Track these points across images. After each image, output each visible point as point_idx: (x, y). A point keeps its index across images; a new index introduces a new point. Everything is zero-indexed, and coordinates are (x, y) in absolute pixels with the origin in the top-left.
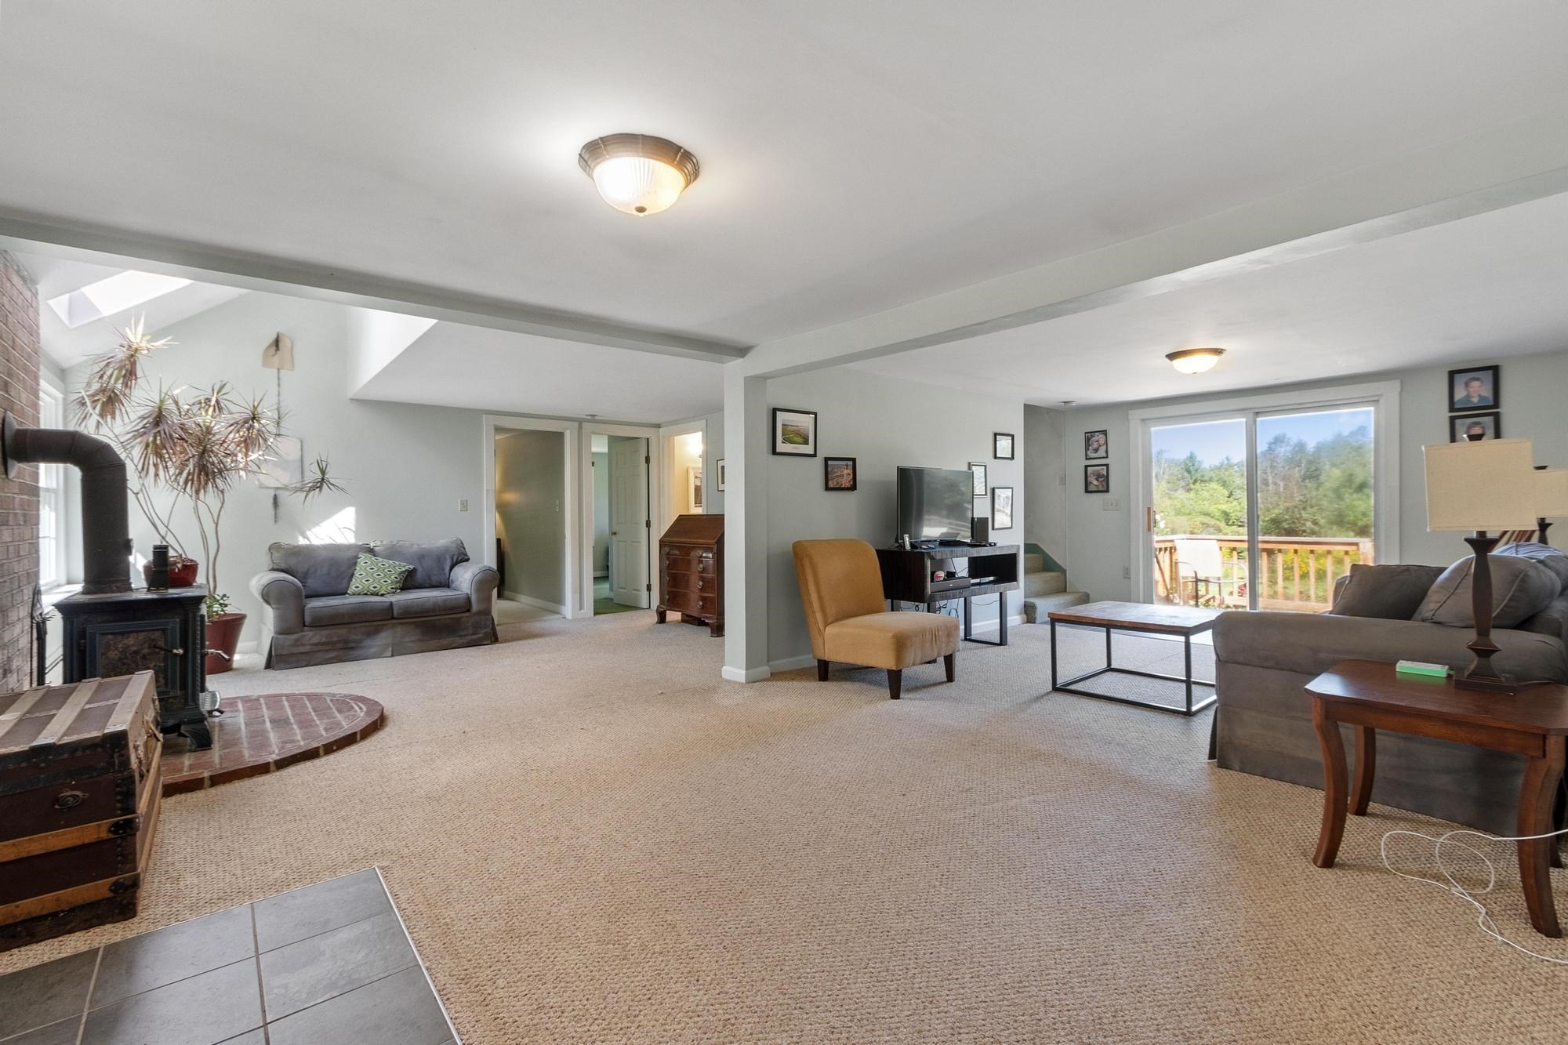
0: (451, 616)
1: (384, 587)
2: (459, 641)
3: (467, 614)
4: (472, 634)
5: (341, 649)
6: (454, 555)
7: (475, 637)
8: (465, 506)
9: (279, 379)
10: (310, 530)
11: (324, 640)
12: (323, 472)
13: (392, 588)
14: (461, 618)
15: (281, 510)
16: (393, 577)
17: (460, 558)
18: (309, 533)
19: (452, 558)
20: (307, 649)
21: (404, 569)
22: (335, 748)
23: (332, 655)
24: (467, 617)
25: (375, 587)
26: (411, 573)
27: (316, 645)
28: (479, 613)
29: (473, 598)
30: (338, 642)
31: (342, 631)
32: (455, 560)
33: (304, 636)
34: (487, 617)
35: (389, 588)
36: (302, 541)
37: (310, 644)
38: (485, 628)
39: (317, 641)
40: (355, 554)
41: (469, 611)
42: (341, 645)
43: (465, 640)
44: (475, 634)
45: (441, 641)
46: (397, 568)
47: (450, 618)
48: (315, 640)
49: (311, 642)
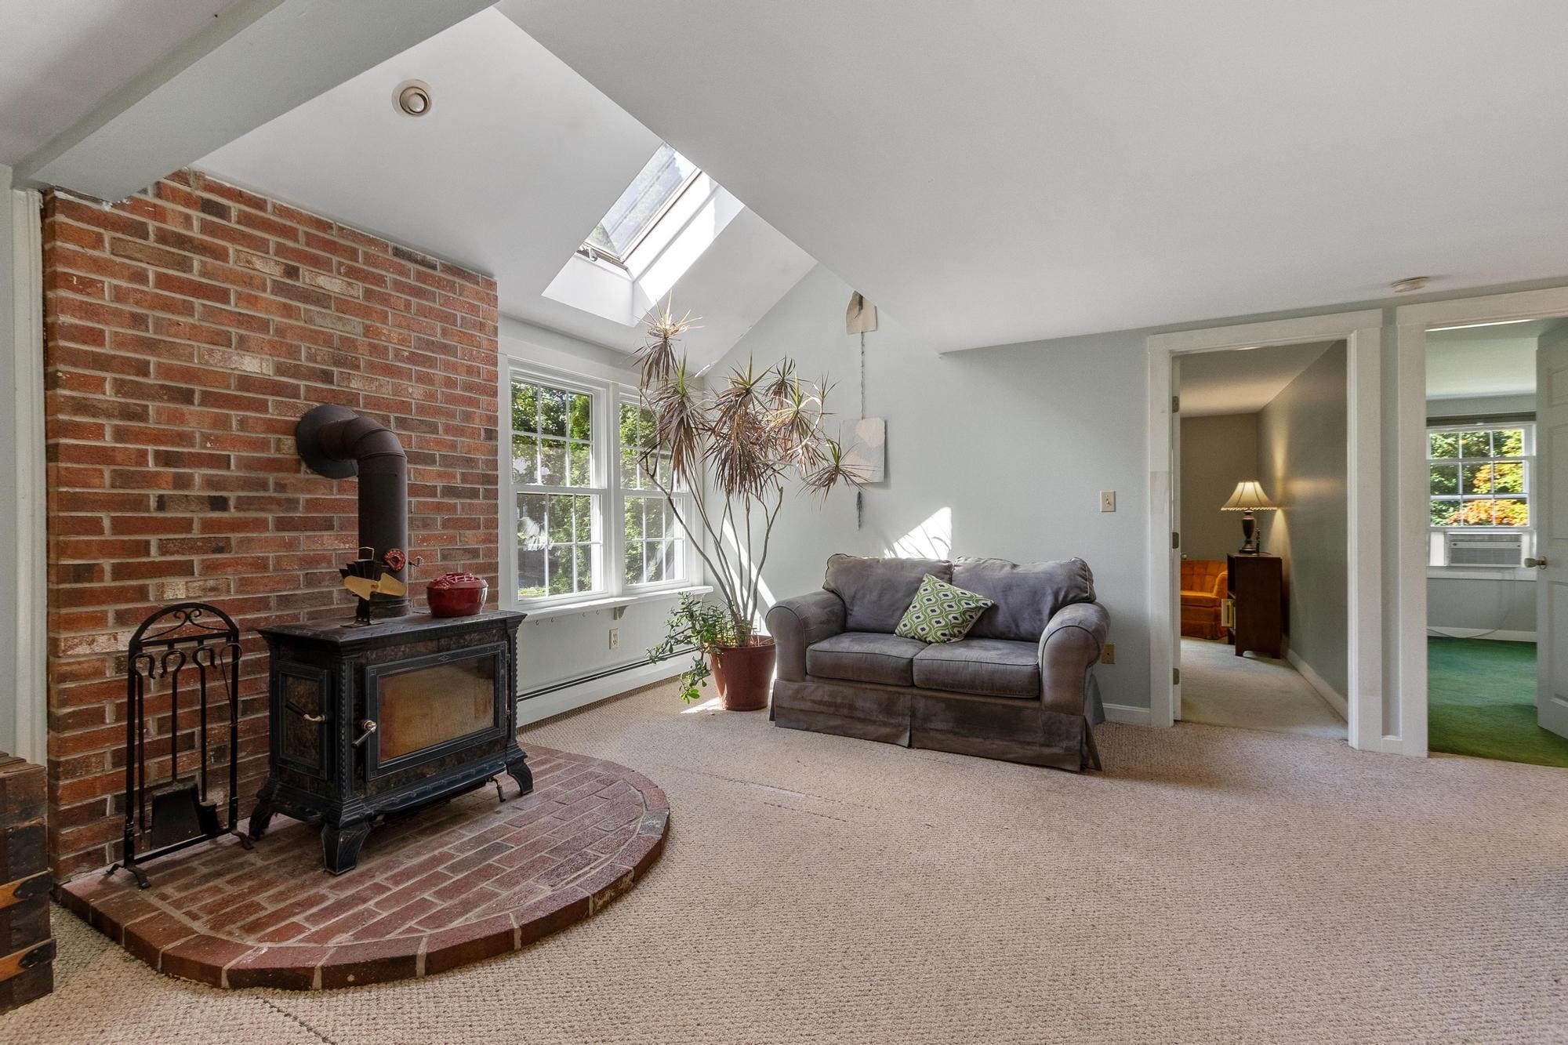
0: (1010, 702)
1: (933, 632)
2: (1019, 751)
3: (1036, 704)
4: (1042, 745)
5: (847, 717)
6: (1060, 589)
7: (1047, 751)
8: (1111, 504)
9: (863, 345)
10: (897, 541)
11: (826, 699)
12: (837, 458)
13: (943, 635)
14: (1021, 709)
15: (866, 511)
16: (950, 617)
17: (1071, 596)
18: (896, 545)
19: (1056, 594)
20: (807, 706)
21: (973, 605)
22: (351, 978)
23: (837, 722)
24: (1034, 709)
25: (923, 629)
26: (990, 612)
27: (820, 703)
28: (1056, 707)
29: (1046, 675)
30: (842, 706)
31: (847, 691)
32: (1061, 598)
33: (805, 688)
34: (1073, 718)
35: (939, 634)
36: (888, 555)
37: (814, 702)
38: (1068, 738)
39: (819, 699)
40: (918, 575)
41: (1038, 697)
42: (845, 711)
43: (1032, 751)
44: (1048, 746)
45: (988, 742)
46: (963, 602)
47: (1004, 706)
48: (817, 696)
49: (812, 698)
